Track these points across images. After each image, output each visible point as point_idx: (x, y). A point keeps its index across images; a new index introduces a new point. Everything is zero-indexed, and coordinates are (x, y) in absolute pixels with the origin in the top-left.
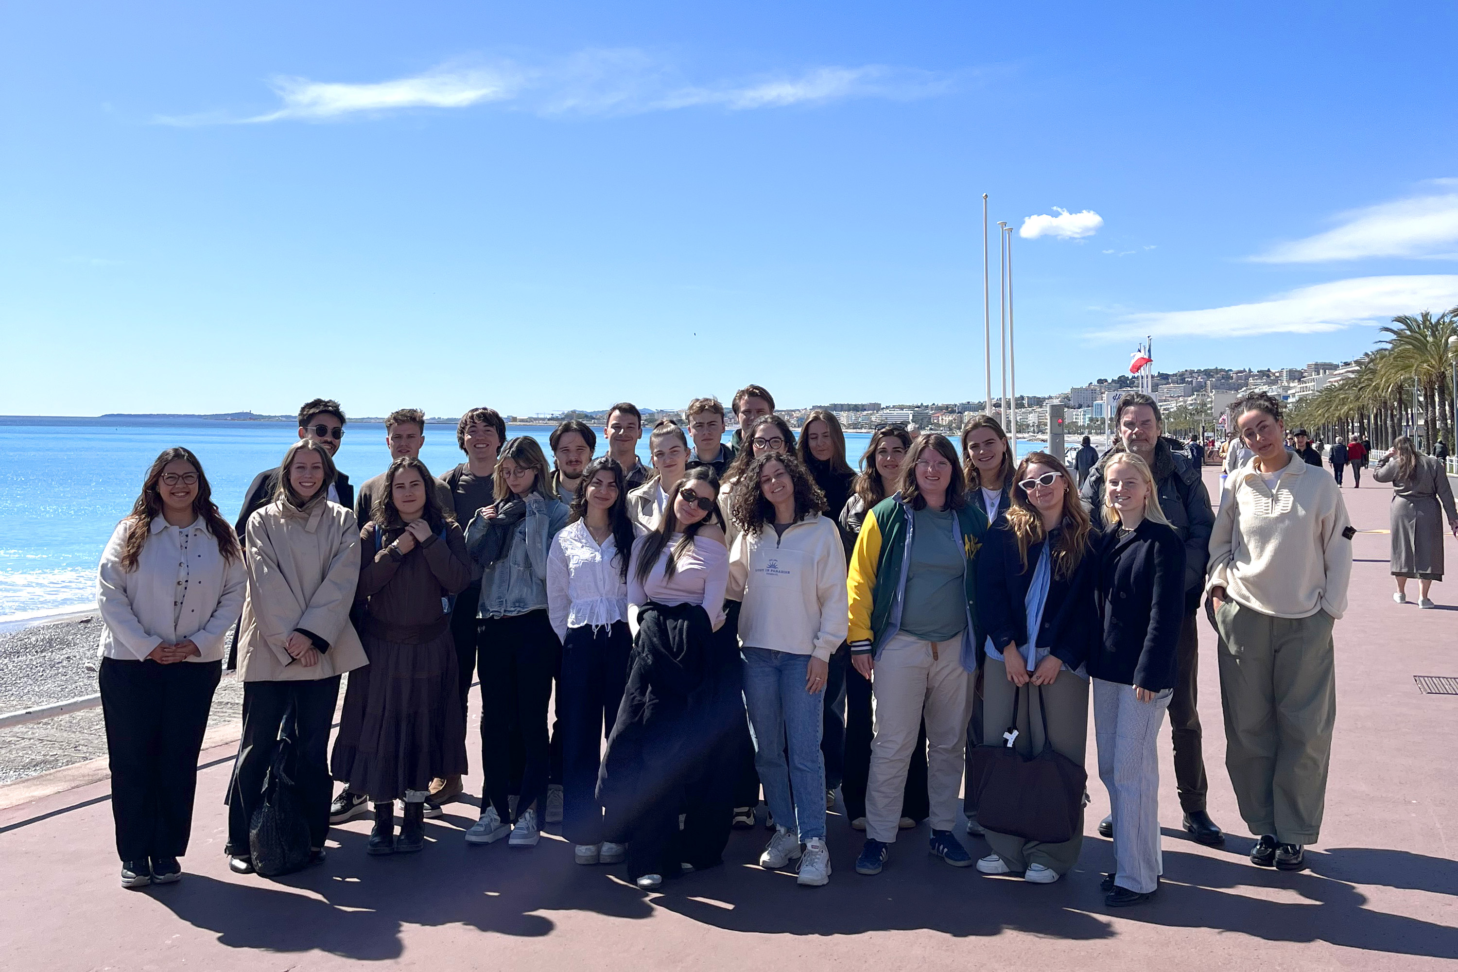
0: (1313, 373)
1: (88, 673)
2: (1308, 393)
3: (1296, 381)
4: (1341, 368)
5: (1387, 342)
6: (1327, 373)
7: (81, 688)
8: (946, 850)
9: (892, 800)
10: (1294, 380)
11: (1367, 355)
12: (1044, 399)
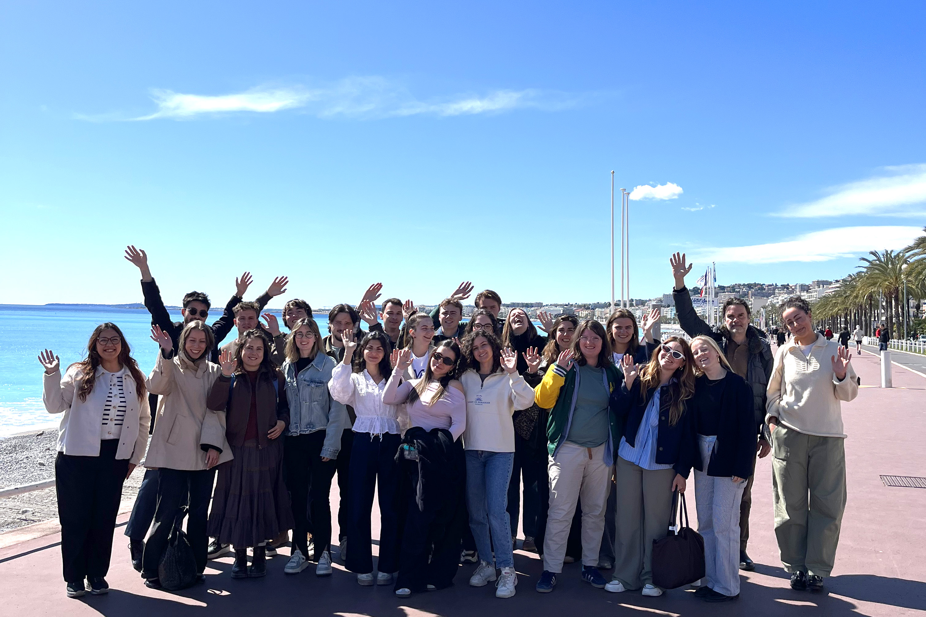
0: (816, 287)
1: (40, 467)
2: (812, 299)
3: (805, 292)
4: (833, 284)
5: (863, 267)
6: (825, 287)
7: (36, 477)
8: (592, 578)
9: (560, 546)
10: (804, 291)
11: (850, 276)
12: (646, 301)
